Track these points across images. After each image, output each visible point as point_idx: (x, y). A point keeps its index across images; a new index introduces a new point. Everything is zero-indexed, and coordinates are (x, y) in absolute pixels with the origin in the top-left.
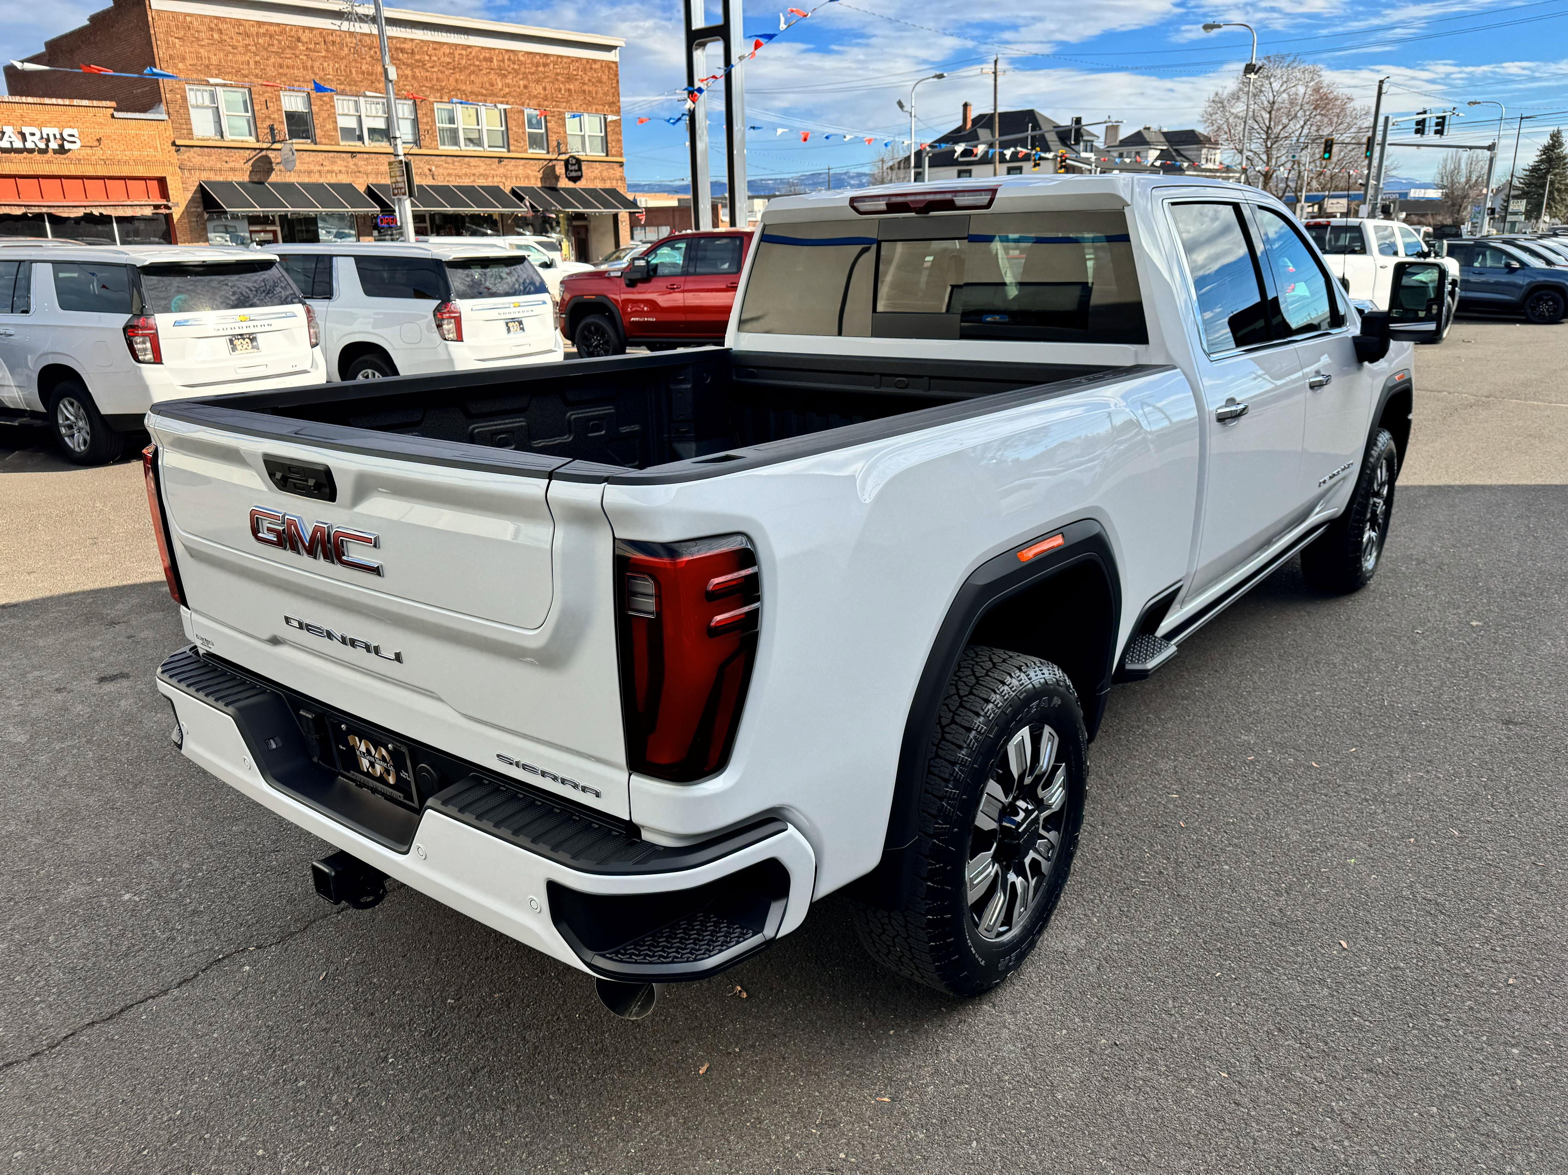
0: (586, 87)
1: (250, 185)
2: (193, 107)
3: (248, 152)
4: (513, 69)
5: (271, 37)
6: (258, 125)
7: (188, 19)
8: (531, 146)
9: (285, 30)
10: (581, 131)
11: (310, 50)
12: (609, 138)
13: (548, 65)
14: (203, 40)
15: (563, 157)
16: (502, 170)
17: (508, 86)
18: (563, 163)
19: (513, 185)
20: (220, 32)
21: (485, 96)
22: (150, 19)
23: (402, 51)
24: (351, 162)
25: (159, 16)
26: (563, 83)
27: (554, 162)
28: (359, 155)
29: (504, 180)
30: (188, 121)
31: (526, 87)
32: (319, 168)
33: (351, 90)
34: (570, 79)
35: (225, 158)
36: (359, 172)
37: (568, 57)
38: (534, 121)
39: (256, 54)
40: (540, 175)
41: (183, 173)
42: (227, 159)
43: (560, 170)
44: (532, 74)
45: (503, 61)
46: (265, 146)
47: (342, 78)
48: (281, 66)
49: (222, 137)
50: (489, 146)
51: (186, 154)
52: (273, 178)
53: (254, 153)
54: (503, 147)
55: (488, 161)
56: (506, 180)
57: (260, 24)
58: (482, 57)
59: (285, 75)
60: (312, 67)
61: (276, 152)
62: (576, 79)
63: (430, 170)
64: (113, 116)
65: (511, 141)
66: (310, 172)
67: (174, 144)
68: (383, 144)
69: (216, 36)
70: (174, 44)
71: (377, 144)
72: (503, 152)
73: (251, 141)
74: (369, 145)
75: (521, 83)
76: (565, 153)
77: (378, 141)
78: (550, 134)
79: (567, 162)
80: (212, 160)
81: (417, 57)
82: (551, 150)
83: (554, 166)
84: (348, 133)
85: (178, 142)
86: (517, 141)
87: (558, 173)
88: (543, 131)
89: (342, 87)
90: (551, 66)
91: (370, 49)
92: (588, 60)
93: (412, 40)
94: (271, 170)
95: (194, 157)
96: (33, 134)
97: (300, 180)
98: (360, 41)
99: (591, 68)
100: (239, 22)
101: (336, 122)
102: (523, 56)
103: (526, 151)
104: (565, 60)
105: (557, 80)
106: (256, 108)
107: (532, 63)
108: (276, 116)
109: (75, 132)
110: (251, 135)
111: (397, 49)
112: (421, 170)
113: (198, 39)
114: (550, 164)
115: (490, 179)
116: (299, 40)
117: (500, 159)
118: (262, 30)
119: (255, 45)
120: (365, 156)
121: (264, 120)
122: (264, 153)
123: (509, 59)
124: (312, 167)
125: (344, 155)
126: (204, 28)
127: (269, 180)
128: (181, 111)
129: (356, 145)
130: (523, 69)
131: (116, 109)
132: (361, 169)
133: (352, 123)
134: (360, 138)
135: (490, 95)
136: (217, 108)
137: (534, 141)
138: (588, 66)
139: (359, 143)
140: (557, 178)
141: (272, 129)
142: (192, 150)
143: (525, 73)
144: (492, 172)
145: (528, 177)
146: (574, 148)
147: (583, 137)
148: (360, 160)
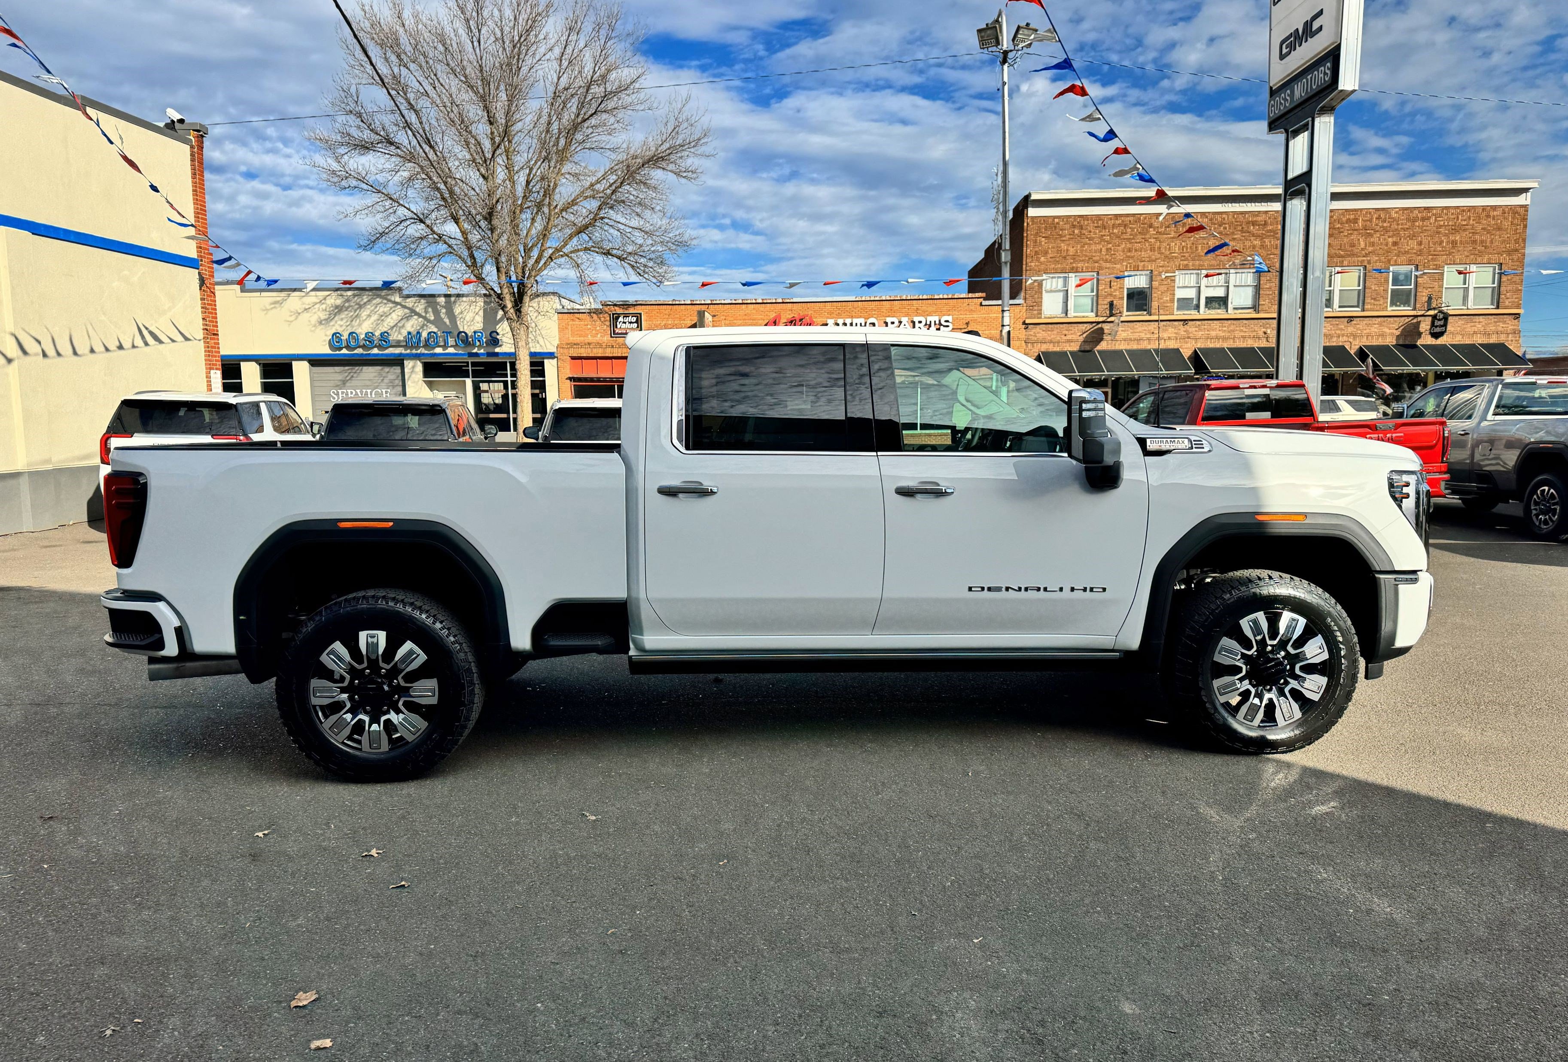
0: (1477, 237)
1: (1080, 353)
2: (1047, 292)
3: (1085, 325)
4: (1383, 227)
5: (1125, 226)
6: (1100, 302)
7: (1057, 220)
8: (1392, 304)
9: (1140, 219)
10: (1465, 284)
11: (1160, 233)
12: (1502, 289)
13: (1429, 218)
14: (1065, 236)
15: (1432, 313)
16: (1350, 329)
17: (1373, 244)
18: (1430, 318)
19: (1361, 344)
20: (1081, 228)
21: (1342, 257)
22: (1025, 224)
23: (1254, 223)
24: (1182, 328)
25: (1033, 221)
26: (1446, 235)
27: (1420, 319)
28: (1190, 323)
29: (1351, 340)
30: (1039, 304)
31: (1395, 244)
32: (1148, 336)
33: (1193, 265)
34: (1456, 230)
35: (1064, 332)
36: (1189, 338)
37: (1458, 207)
38: (1402, 277)
39: (1108, 243)
40: (1398, 333)
41: (1027, 346)
42: (1067, 332)
43: (1425, 326)
44: (1404, 230)
45: (1371, 221)
46: (1101, 319)
47: (1187, 255)
48: (1130, 250)
49: (1067, 314)
50: (1340, 307)
51: (1033, 331)
52: (1103, 346)
53: (1089, 326)
54: (1358, 306)
55: (1334, 321)
56: (1354, 339)
57: (1117, 216)
58: (1344, 219)
59: (1132, 257)
60: (1159, 248)
61: (1111, 325)
62: (1465, 230)
63: (1265, 333)
64: (981, 305)
65: (1368, 300)
66: (1139, 340)
67: (1024, 323)
68: (1219, 311)
69: (1076, 231)
70: (1041, 242)
71: (1213, 312)
72: (1356, 311)
73: (1092, 317)
74: (1204, 312)
75: (1390, 240)
76: (1434, 309)
77: (1215, 308)
78: (1419, 290)
79: (1434, 317)
80: (1054, 334)
81: (1270, 228)
82: (1418, 306)
83: (1419, 323)
84: (1185, 303)
85: (1027, 321)
86: (1375, 299)
87: (1421, 330)
88: (1412, 287)
89: (1186, 262)
90: (1432, 220)
91: (1220, 226)
92: (1484, 208)
93: (1266, 212)
94: (1102, 339)
95: (1039, 333)
96: (920, 322)
97: (1129, 347)
98: (1211, 220)
99: (1488, 216)
100: (1099, 217)
101: (1174, 294)
102: (1396, 212)
103: (1385, 309)
104: (1452, 211)
105: (1438, 233)
106: (1100, 288)
107: (1408, 220)
108: (1117, 293)
109: (950, 318)
110: (1092, 311)
111: (1248, 223)
112: (1255, 334)
113: (1061, 236)
114: (1415, 321)
115: (1335, 339)
116: (1151, 226)
117: (1351, 318)
118: (1118, 222)
119: (1110, 235)
120: (1198, 323)
121: (1106, 297)
122: (1100, 326)
123: (1378, 218)
124: (1143, 335)
125: (1176, 323)
126: (1067, 226)
127: (1099, 348)
128: (1036, 296)
129: (1192, 314)
130: (1394, 226)
131: (985, 299)
132: (1191, 335)
133: (1191, 294)
134: (1197, 307)
135: (1349, 256)
136: (1067, 291)
137: (1399, 298)
138: (1485, 214)
139: (1195, 312)
140: (1419, 334)
141: (1111, 304)
142: (1038, 326)
143: (1396, 230)
144: (1338, 332)
145: (1383, 335)
146: (1451, 303)
147: (1466, 290)
148: (1191, 328)
